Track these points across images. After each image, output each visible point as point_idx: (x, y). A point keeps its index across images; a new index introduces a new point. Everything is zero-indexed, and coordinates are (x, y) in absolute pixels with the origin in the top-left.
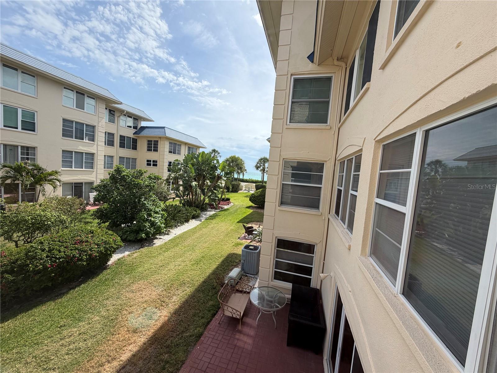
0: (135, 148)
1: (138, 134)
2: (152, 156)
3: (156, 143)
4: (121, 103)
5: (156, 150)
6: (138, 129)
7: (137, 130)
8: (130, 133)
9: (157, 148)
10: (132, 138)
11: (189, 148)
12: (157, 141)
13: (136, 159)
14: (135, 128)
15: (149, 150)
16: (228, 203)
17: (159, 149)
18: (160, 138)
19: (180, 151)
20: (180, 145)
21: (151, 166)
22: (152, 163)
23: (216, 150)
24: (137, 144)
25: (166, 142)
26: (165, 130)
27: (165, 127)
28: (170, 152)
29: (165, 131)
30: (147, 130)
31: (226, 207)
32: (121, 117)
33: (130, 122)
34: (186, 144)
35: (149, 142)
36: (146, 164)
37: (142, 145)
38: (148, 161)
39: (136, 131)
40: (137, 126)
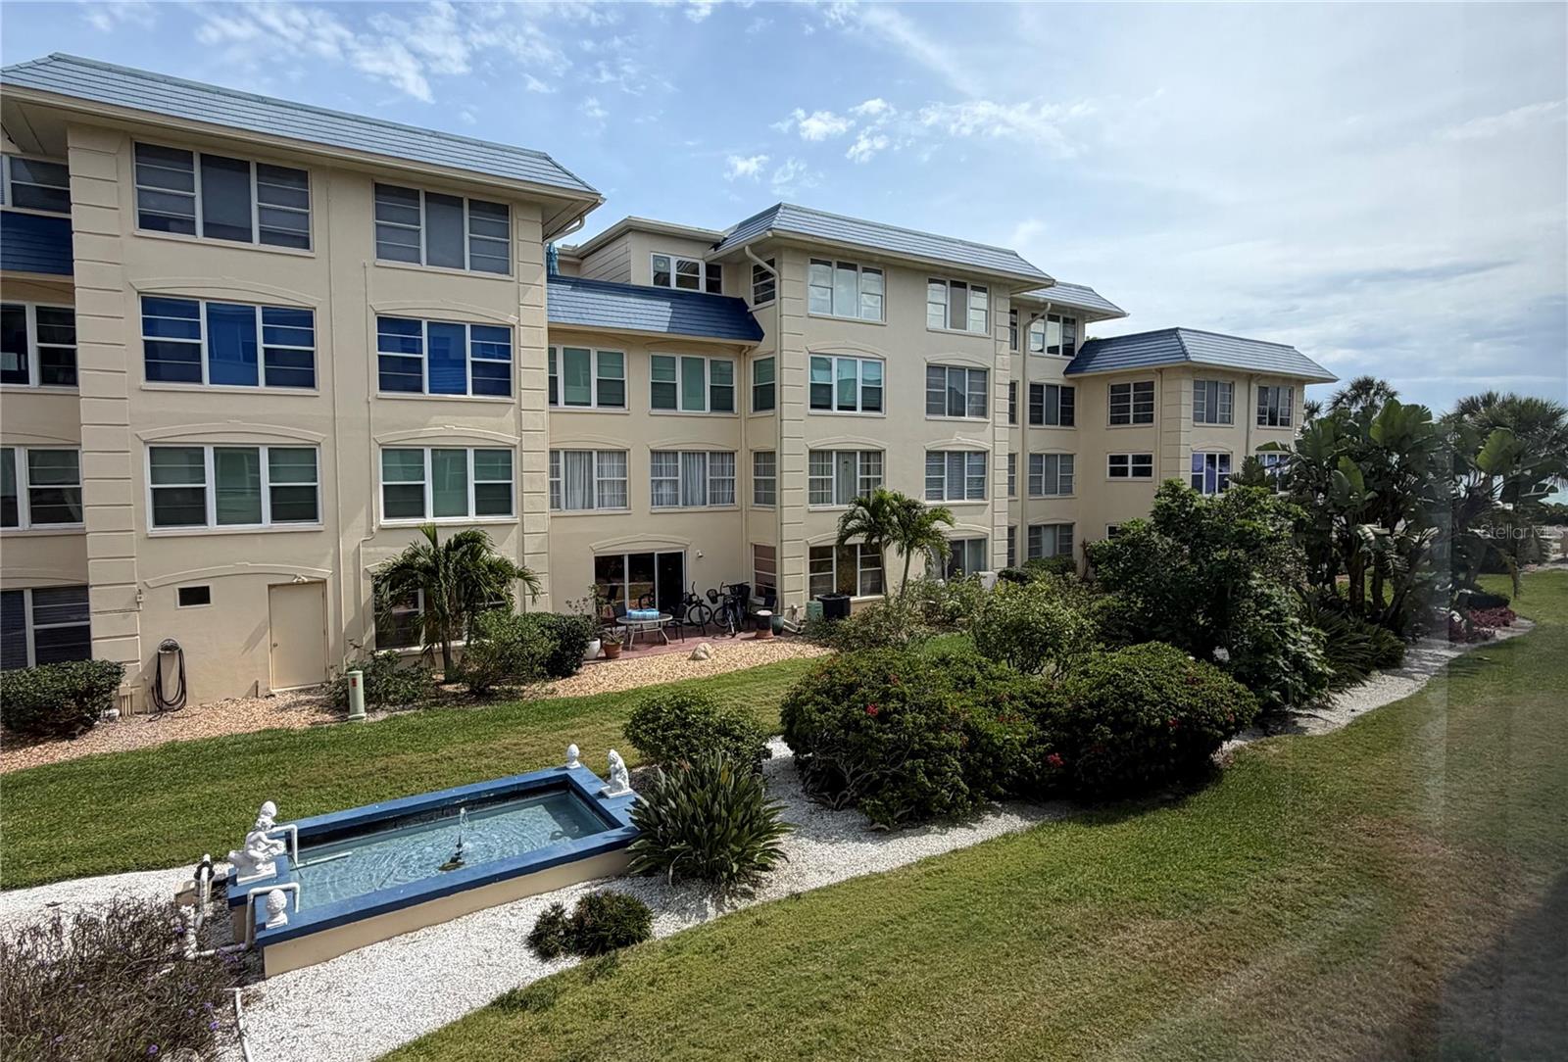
0: (1068, 419)
1: (1081, 371)
2: (1132, 440)
3: (1145, 391)
4: (1051, 283)
5: (1145, 416)
6: (1076, 353)
7: (1073, 358)
8: (1052, 372)
9: (1151, 407)
10: (1063, 388)
11: (1263, 391)
12: (1151, 385)
13: (1072, 456)
14: (1068, 350)
15: (1118, 418)
16: (1501, 615)
17: (1156, 413)
18: (1160, 371)
19: (1230, 408)
20: (1231, 386)
21: (1127, 475)
22: (1130, 465)
23: (1377, 381)
24: (1073, 403)
25: (1183, 382)
26: (1179, 339)
27: (1177, 329)
28: (1198, 418)
29: (1181, 343)
30: (1109, 350)
31: (1501, 634)
32: (1033, 325)
33: (1054, 334)
34: (1250, 376)
35: (1119, 395)
36: (1108, 470)
37: (1093, 406)
38: (1113, 460)
39: (1073, 362)
40: (1073, 344)
